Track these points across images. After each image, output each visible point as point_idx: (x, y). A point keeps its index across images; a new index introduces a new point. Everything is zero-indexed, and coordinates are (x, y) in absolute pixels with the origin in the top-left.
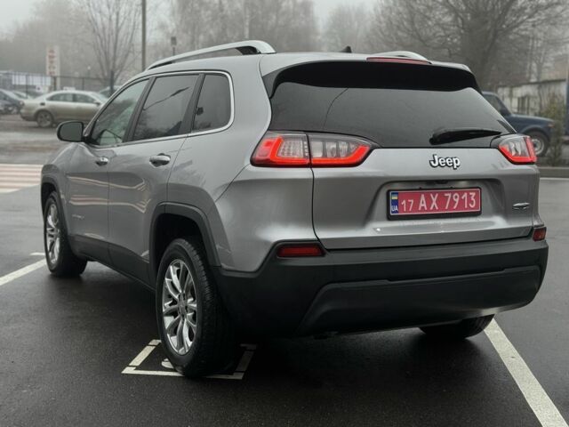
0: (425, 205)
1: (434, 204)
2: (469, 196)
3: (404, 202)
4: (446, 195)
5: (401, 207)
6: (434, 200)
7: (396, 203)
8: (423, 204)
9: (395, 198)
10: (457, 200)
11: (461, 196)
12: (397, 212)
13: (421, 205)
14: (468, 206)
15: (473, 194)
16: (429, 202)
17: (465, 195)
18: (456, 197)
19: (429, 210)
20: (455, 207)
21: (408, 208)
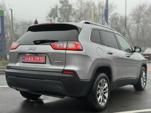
0: (30, 60)
1: (32, 59)
2: (42, 58)
3: (26, 59)
4: (35, 57)
5: (25, 60)
6: (32, 58)
7: (24, 59)
8: (30, 59)
9: (24, 57)
10: (38, 59)
11: (39, 58)
12: (24, 61)
13: (29, 60)
14: (41, 61)
15: (43, 58)
16: (31, 59)
17: (41, 58)
18: (38, 58)
19: (31, 61)
20: (38, 61)
21: (26, 60)
